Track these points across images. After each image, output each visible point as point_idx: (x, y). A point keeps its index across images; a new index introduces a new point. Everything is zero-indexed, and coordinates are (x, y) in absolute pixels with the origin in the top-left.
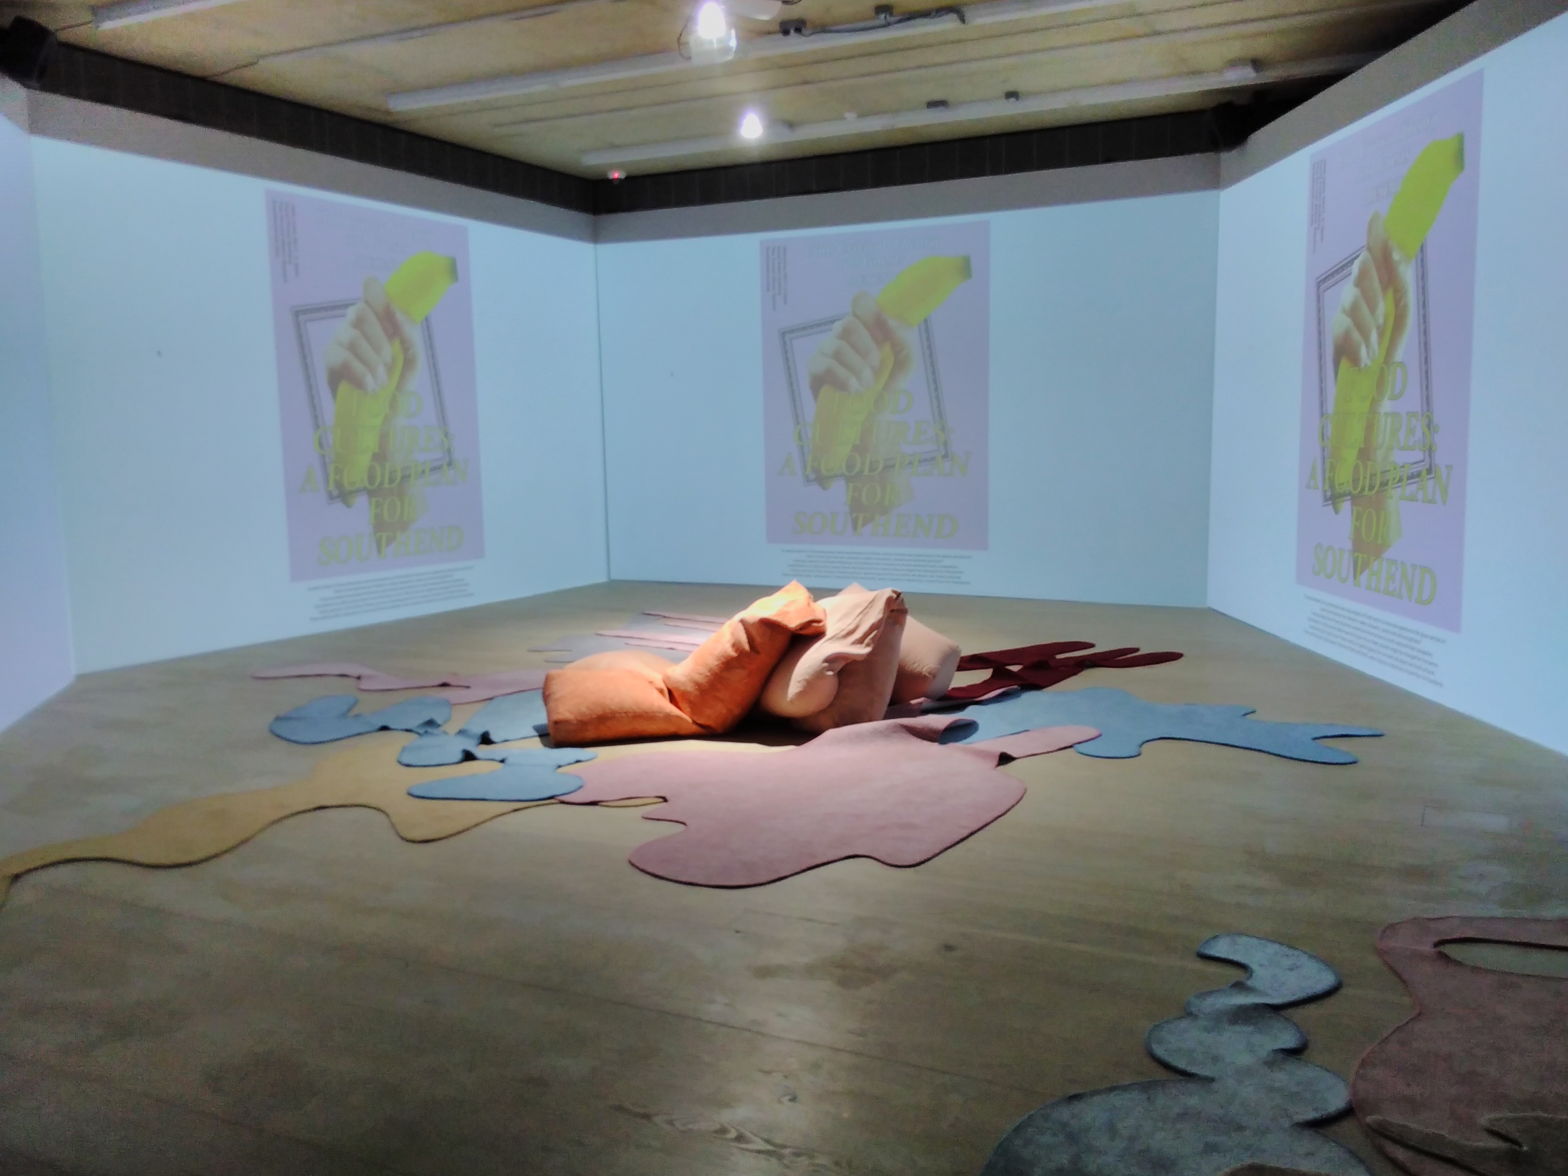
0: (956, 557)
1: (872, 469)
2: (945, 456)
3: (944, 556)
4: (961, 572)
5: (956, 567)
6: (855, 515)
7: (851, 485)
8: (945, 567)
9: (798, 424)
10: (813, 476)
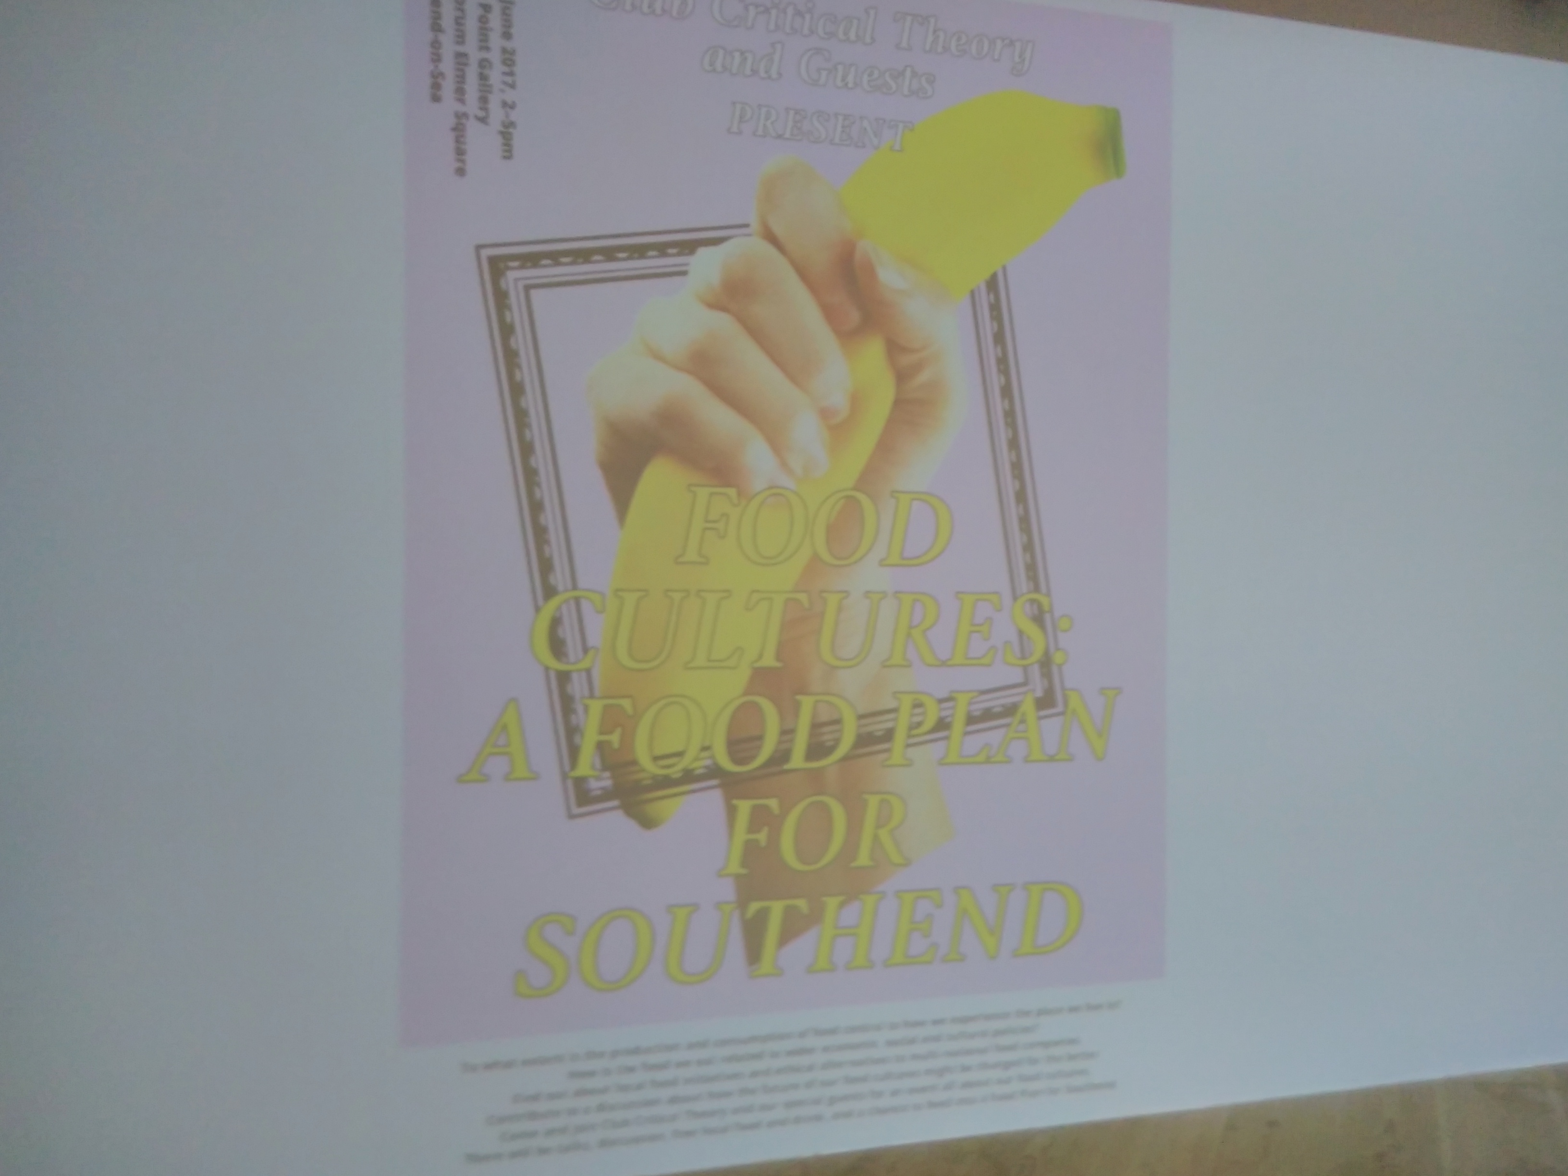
0: (1074, 1009)
1: (817, 750)
2: (1046, 702)
3: (1043, 1012)
4: (1090, 1056)
5: (1072, 1042)
6: (754, 907)
7: (744, 807)
8: (1046, 1045)
9: (550, 592)
10: (601, 783)
